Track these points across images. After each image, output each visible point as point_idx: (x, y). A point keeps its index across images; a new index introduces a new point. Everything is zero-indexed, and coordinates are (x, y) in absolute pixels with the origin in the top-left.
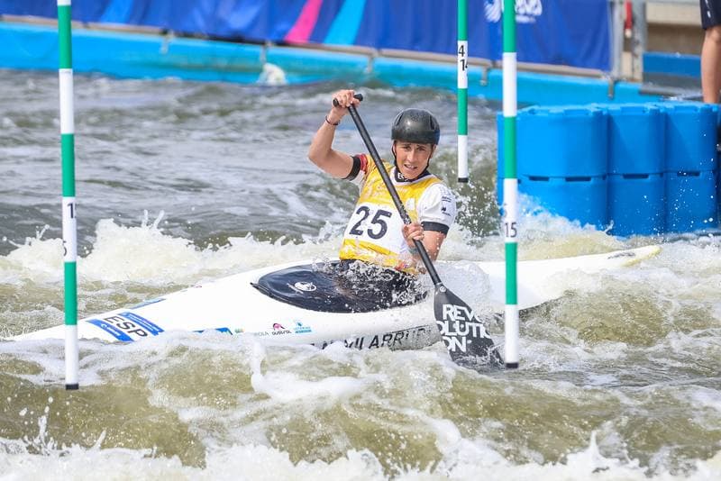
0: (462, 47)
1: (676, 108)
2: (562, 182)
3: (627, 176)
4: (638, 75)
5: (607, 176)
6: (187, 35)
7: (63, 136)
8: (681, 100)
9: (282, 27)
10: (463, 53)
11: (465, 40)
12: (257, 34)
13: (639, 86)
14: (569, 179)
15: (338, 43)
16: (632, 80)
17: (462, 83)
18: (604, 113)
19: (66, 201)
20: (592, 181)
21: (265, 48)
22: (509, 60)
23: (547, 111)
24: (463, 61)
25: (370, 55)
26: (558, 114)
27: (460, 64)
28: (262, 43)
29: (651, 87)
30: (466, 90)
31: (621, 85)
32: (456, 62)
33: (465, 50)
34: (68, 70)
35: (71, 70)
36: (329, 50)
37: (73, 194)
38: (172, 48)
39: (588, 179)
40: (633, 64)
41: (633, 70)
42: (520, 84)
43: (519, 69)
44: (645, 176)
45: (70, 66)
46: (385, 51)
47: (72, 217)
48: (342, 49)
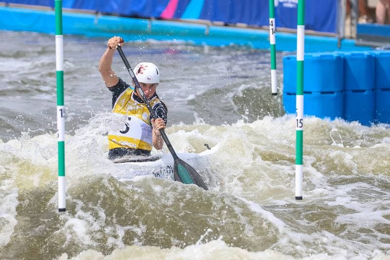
0: (272, 22)
1: (381, 54)
2: (319, 94)
3: (354, 91)
4: (354, 35)
5: (344, 91)
6: (108, 14)
7: (57, 72)
8: (382, 49)
9: (159, 9)
10: (272, 25)
11: (273, 18)
12: (146, 14)
13: (354, 41)
14: (322, 93)
15: (189, 18)
16: (351, 38)
17: (272, 41)
18: (342, 57)
19: (59, 107)
20: (335, 94)
21: (150, 21)
22: (300, 29)
23: (311, 56)
24: (273, 29)
25: (207, 24)
26: (317, 57)
27: (271, 31)
28: (149, 18)
29: (361, 42)
30: (275, 45)
31: (346, 41)
32: (269, 30)
33: (274, 23)
34: (60, 36)
35: (62, 36)
36: (185, 22)
37: (63, 104)
38: (100, 21)
39: (332, 93)
40: (351, 29)
41: (351, 33)
42: (307, 42)
43: (306, 34)
44: (364, 91)
45: (61, 33)
46: (216, 23)
47: (62, 116)
48: (192, 21)
